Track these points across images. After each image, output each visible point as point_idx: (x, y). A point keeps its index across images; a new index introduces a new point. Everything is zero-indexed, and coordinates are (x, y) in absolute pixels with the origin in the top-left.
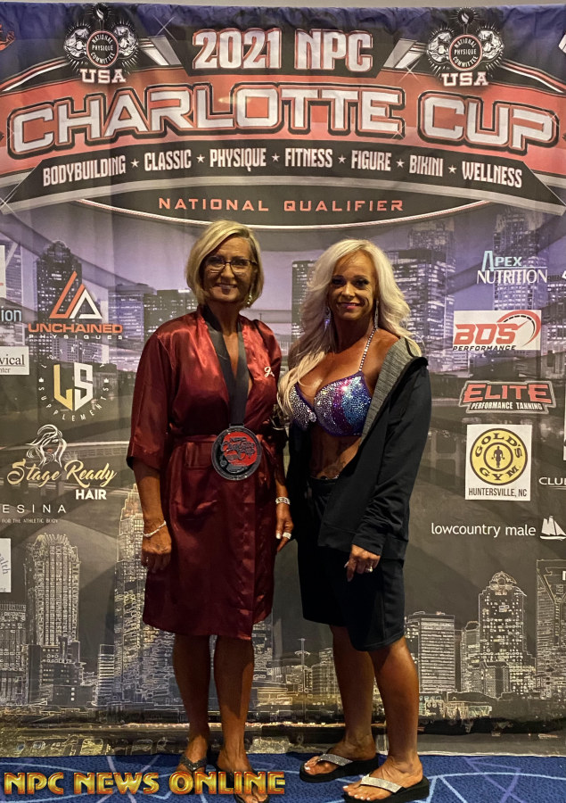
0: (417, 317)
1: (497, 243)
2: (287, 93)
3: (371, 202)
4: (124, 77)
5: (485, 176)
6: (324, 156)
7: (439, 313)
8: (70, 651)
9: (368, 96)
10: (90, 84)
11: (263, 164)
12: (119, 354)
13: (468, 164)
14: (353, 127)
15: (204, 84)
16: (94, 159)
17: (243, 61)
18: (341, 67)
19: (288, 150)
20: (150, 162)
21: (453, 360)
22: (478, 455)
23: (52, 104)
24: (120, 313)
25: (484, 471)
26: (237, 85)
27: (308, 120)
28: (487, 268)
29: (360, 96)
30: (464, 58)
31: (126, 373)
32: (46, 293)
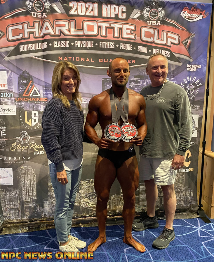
2: (100, 24)
6: (112, 45)
8: (34, 202)
9: (125, 26)
11: (93, 47)
13: (155, 49)
14: (120, 36)
15: (73, 20)
16: (37, 43)
17: (86, 13)
18: (117, 17)
19: (100, 42)
20: (55, 44)
23: (22, 23)
24: (46, 94)
26: (84, 21)
27: (106, 33)
29: (122, 26)
30: (153, 16)
32: (21, 87)
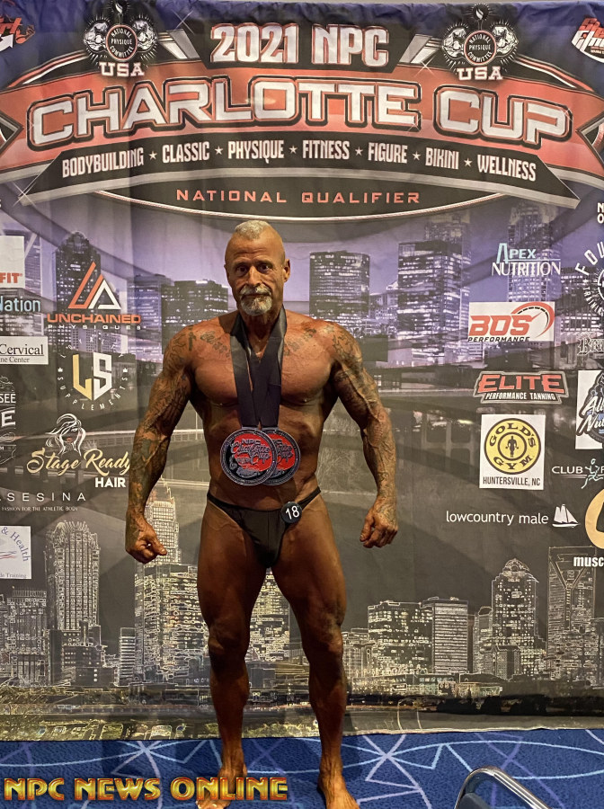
0: (433, 308)
1: (512, 236)
2: (304, 87)
3: (388, 194)
4: (143, 70)
5: (500, 169)
6: (341, 148)
7: (455, 305)
8: (91, 635)
9: (384, 91)
10: (110, 77)
11: (281, 156)
12: (138, 344)
13: (483, 157)
14: (370, 119)
15: (222, 77)
16: (112, 151)
17: (260, 55)
18: (357, 62)
19: (305, 142)
20: (168, 154)
21: (469, 351)
22: (492, 444)
23: (72, 97)
24: (138, 303)
25: (498, 461)
26: (255, 78)
27: (325, 111)
28: (502, 260)
29: (376, 90)
30: (478, 53)
31: (145, 363)
32: (65, 283)
